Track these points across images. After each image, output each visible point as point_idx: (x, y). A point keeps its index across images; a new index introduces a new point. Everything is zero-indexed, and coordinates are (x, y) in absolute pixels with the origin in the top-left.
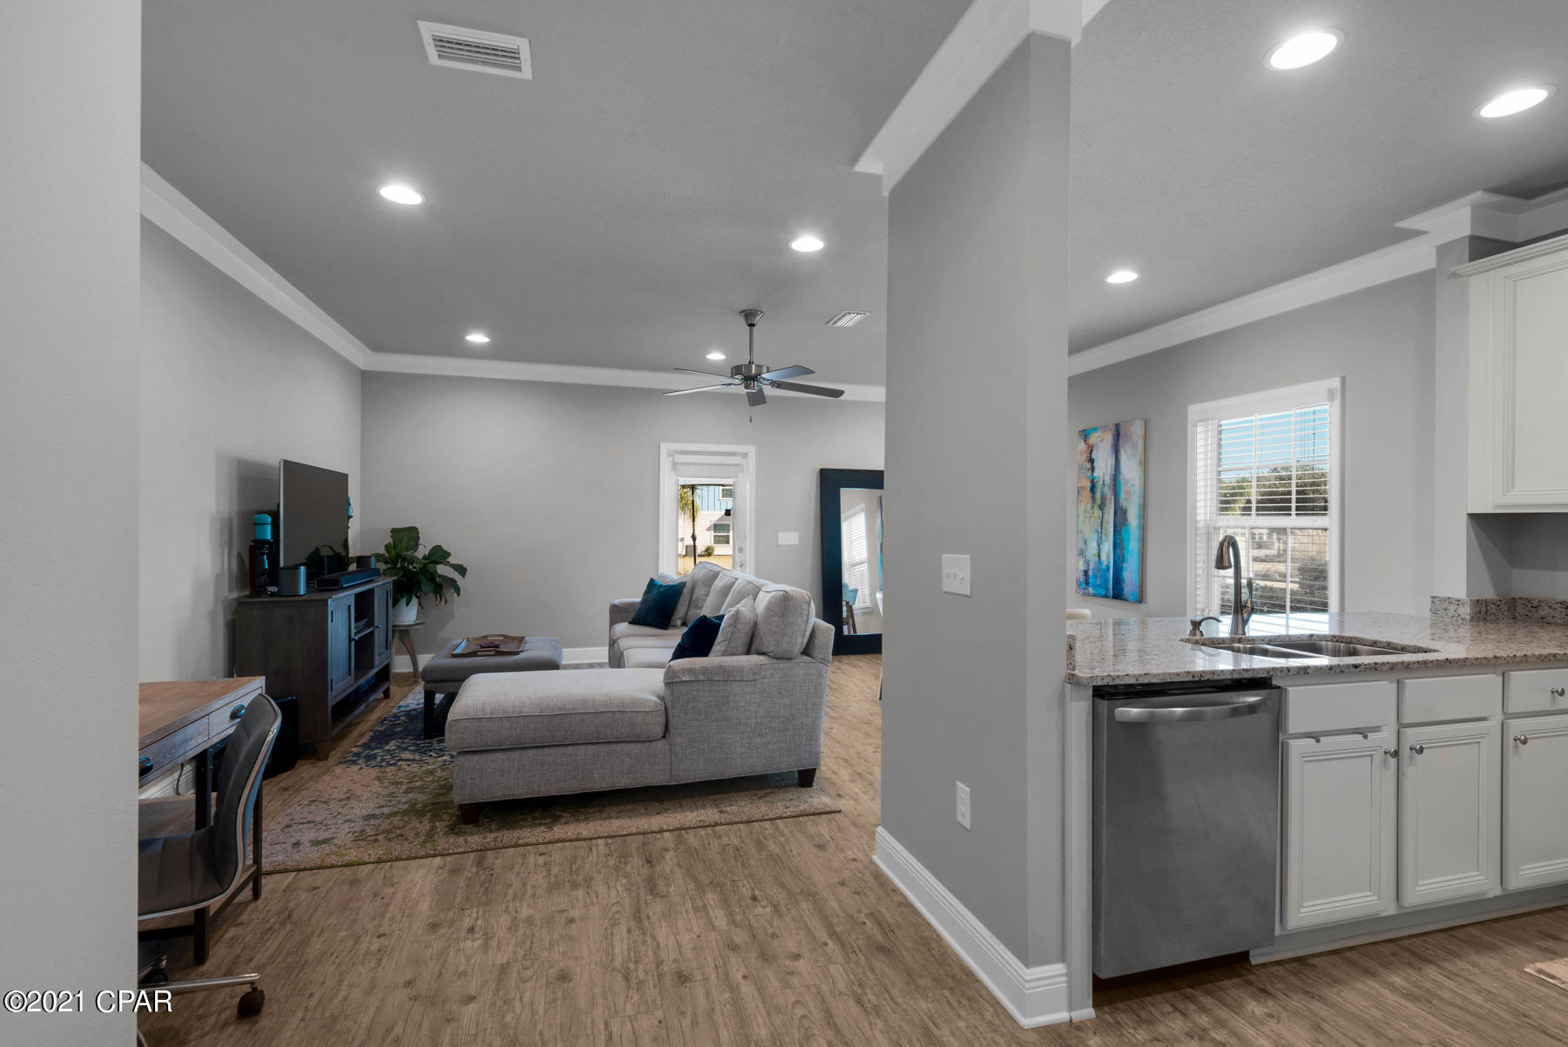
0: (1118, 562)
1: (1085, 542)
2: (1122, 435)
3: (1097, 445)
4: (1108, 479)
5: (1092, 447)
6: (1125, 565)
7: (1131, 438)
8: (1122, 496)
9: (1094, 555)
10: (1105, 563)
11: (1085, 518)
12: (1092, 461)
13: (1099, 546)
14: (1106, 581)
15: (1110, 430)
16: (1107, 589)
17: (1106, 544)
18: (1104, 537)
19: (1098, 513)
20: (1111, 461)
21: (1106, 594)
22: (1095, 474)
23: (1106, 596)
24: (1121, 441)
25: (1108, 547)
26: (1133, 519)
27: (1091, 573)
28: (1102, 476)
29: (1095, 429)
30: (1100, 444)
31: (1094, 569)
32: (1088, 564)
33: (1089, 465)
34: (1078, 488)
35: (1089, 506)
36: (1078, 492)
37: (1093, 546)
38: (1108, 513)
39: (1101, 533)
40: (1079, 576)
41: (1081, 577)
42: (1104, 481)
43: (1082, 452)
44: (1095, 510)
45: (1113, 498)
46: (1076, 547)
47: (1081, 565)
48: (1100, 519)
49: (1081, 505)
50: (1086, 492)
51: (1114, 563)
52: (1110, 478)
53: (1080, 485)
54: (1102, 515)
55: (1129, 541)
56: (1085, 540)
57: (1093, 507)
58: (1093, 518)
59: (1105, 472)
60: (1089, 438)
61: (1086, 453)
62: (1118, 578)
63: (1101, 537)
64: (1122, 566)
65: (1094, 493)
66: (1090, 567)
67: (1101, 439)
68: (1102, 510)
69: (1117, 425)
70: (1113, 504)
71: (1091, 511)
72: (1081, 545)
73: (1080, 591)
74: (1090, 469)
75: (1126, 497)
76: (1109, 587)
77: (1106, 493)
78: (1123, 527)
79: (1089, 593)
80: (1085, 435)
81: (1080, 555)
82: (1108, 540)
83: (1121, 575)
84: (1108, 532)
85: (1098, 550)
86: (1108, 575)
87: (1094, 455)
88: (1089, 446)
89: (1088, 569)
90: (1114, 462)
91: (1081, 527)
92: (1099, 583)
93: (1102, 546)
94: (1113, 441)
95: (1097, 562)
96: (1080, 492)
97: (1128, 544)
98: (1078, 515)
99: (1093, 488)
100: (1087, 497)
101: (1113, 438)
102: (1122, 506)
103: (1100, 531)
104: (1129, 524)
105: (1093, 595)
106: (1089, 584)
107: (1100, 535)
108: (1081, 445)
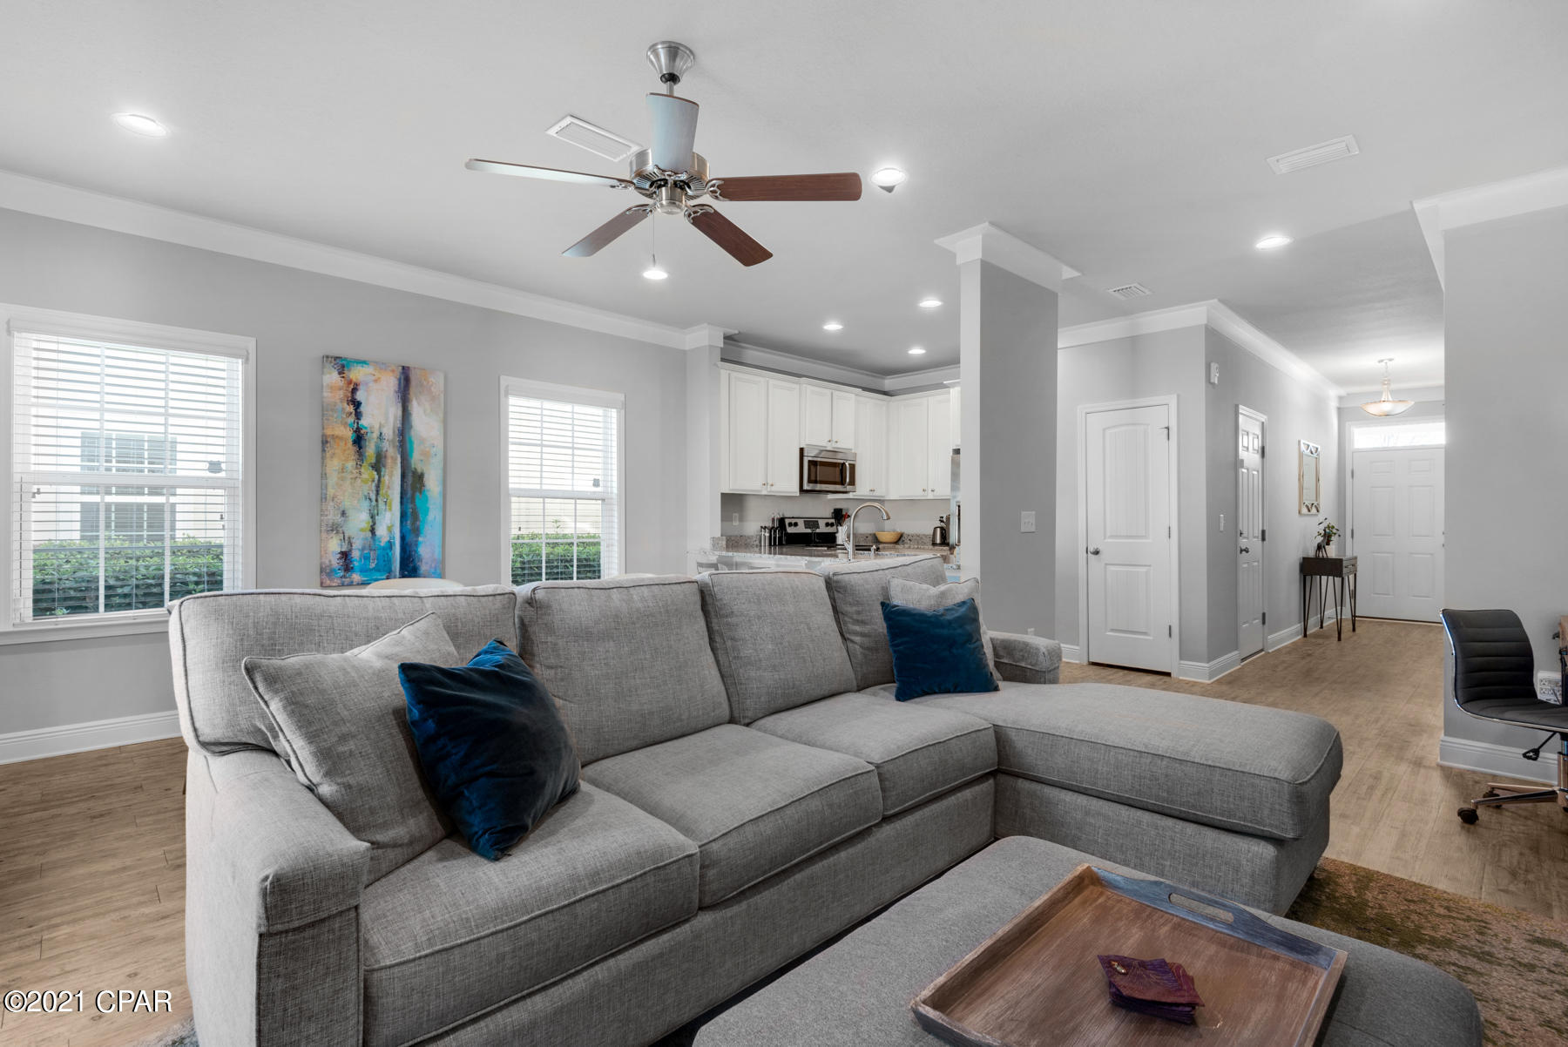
0: (408, 539)
1: (343, 513)
2: (413, 383)
3: (367, 384)
4: (389, 432)
5: (356, 385)
6: (420, 539)
7: (430, 391)
8: (416, 457)
9: (362, 530)
10: (383, 542)
11: (343, 479)
12: (357, 404)
13: (372, 517)
14: (388, 560)
15: (393, 371)
16: (390, 569)
17: (388, 515)
18: (382, 506)
19: (368, 473)
20: (395, 411)
21: (388, 574)
22: (364, 422)
23: (388, 577)
24: (413, 390)
25: (390, 518)
26: (432, 483)
27: (356, 554)
28: (377, 426)
29: (363, 362)
30: (372, 384)
31: (363, 550)
32: (350, 544)
33: (351, 409)
34: (324, 435)
35: (351, 464)
36: (325, 442)
37: (359, 520)
38: (390, 476)
39: (377, 501)
40: (330, 561)
41: (335, 562)
42: (381, 434)
43: (332, 388)
44: (363, 470)
45: (399, 457)
46: (321, 521)
47: (335, 546)
48: (373, 481)
49: (328, 461)
50: (342, 444)
51: (403, 538)
52: (394, 432)
53: (329, 432)
54: (377, 477)
55: (427, 510)
56: (342, 509)
57: (359, 466)
58: (359, 481)
59: (383, 422)
60: (350, 370)
61: (340, 389)
62: (410, 556)
63: (377, 506)
64: (417, 541)
65: (360, 448)
66: (354, 546)
67: (374, 378)
68: (376, 471)
69: (403, 368)
70: (399, 465)
71: (354, 471)
72: (333, 516)
73: (331, 580)
74: (351, 413)
75: (422, 458)
76: (393, 569)
77: (385, 449)
78: (418, 494)
79: (352, 582)
80: (342, 365)
81: (332, 530)
82: (390, 509)
83: (416, 551)
84: (391, 500)
85: (371, 524)
86: (390, 554)
87: (360, 396)
88: (350, 382)
89: (350, 551)
90: (400, 413)
91: (331, 492)
92: (373, 565)
93: (377, 517)
94: (397, 386)
95: (369, 539)
96: (327, 442)
97: (426, 514)
98: (324, 476)
99: (359, 440)
100: (345, 450)
101: (397, 382)
102: (415, 469)
103: (373, 498)
104: (428, 491)
105: (362, 584)
106: (352, 568)
107: (374, 503)
108: (332, 377)
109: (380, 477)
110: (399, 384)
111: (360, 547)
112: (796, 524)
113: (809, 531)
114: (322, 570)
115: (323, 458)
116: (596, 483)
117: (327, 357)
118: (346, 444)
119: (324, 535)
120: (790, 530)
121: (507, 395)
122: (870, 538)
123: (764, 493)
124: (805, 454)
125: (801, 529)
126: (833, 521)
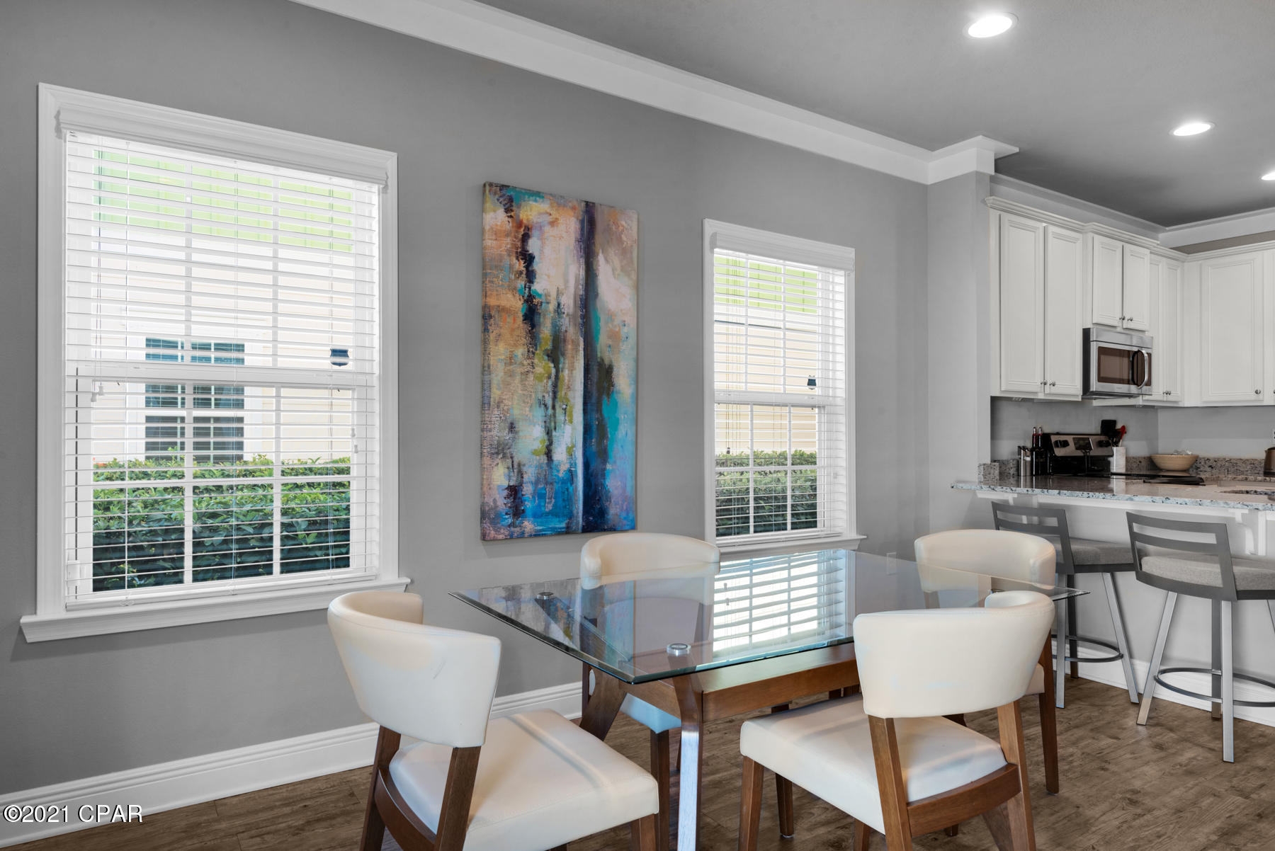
0: (593, 466)
1: (512, 427)
2: (600, 226)
3: (541, 228)
4: (569, 302)
5: (528, 229)
6: (609, 467)
7: (620, 240)
8: (602, 341)
9: (535, 453)
10: (564, 467)
11: (511, 374)
12: (528, 259)
13: (549, 433)
14: (569, 500)
15: (574, 208)
16: (571, 516)
17: (568, 428)
18: (560, 416)
19: (543, 366)
20: (576, 270)
21: (568, 527)
22: (538, 287)
23: (568, 531)
24: (599, 238)
25: (570, 435)
26: (623, 382)
27: (528, 490)
28: (554, 294)
29: (537, 195)
30: (547, 228)
31: (536, 483)
32: (521, 474)
33: (520, 265)
34: (485, 307)
35: (520, 352)
36: (486, 317)
37: (532, 436)
38: (572, 369)
39: (554, 407)
40: (495, 501)
41: (501, 501)
42: (559, 305)
43: (498, 234)
44: (536, 361)
45: (581, 340)
46: (482, 439)
47: (500, 477)
48: (549, 377)
49: (492, 347)
50: (510, 320)
51: (587, 465)
52: (575, 301)
53: (492, 301)
54: (553, 371)
55: (617, 422)
56: (509, 421)
57: (531, 354)
58: (531, 377)
59: (562, 287)
60: (519, 206)
61: (507, 235)
62: (596, 492)
63: (554, 415)
64: (605, 469)
65: (533, 326)
66: (526, 478)
67: (550, 219)
68: (553, 362)
69: (587, 203)
70: (582, 352)
71: (525, 362)
72: (498, 432)
73: (497, 531)
74: (521, 273)
75: (610, 342)
76: (575, 512)
77: (564, 329)
78: (605, 398)
79: (523, 533)
80: (509, 198)
81: (498, 453)
82: (571, 422)
83: (603, 485)
84: (572, 407)
85: (547, 443)
86: (571, 489)
87: (533, 246)
88: (519, 224)
89: (521, 484)
90: (582, 273)
91: (496, 393)
92: (550, 507)
93: (554, 433)
94: (579, 231)
95: (545, 467)
96: (491, 317)
97: (616, 429)
98: (486, 369)
99: (531, 314)
100: (513, 330)
101: (578, 226)
102: (603, 360)
103: (549, 403)
104: (619, 392)
105: (535, 536)
106: (524, 511)
107: (550, 411)
108: (496, 217)
109: (557, 372)
110: (582, 229)
111: (533, 479)
112: (1065, 444)
113: (1079, 453)
114: (484, 515)
115: (485, 342)
116: (812, 382)
117: (491, 185)
118: (514, 320)
119: (487, 461)
120: (1059, 452)
121: (712, 249)
122: (1144, 464)
123: (1041, 396)
124: (1093, 337)
125: (1070, 451)
126: (1103, 438)
